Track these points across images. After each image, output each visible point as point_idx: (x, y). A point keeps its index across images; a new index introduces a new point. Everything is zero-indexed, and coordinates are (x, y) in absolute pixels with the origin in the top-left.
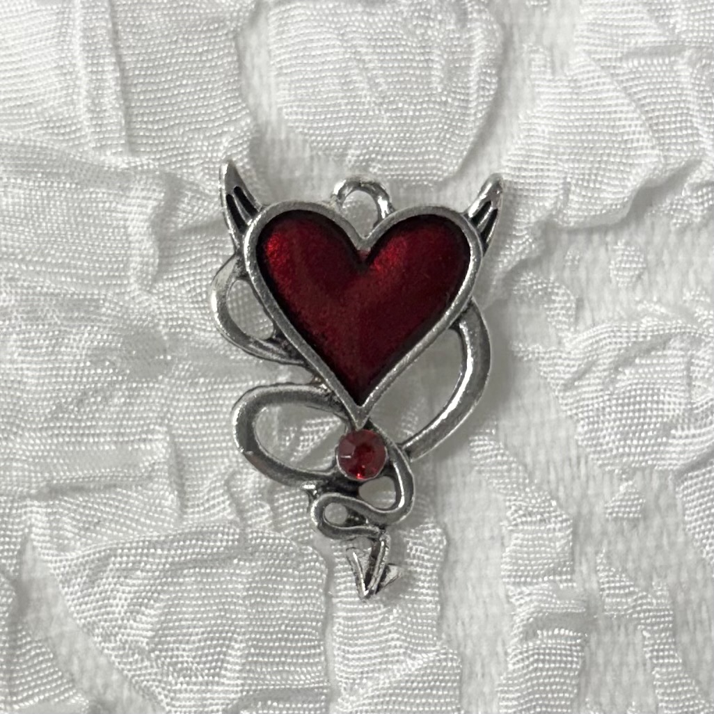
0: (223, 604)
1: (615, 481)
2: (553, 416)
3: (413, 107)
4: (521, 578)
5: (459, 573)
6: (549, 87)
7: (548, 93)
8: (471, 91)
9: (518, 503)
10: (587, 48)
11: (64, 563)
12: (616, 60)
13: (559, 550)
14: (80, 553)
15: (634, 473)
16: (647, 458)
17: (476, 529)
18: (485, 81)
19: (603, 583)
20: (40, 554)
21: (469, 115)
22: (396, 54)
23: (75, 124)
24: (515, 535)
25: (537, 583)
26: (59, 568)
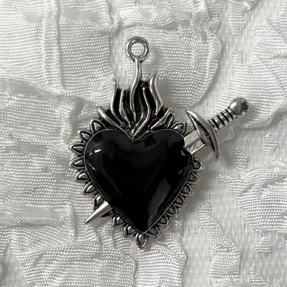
0: (90, 277)
1: (260, 236)
2: (235, 207)
3: (181, 74)
4: (217, 275)
5: (191, 271)
6: (240, 68)
7: (239, 71)
8: (207, 69)
9: (218, 242)
10: (257, 53)
11: (23, 256)
12: (269, 59)
13: (234, 264)
14: (31, 252)
15: (268, 233)
16: (274, 227)
17: (199, 253)
18: (213, 65)
19: (252, 280)
20: (13, 252)
21: (205, 79)
22: (176, 51)
23: (41, 73)
24: (216, 256)
25: (224, 278)
26: (21, 258)
